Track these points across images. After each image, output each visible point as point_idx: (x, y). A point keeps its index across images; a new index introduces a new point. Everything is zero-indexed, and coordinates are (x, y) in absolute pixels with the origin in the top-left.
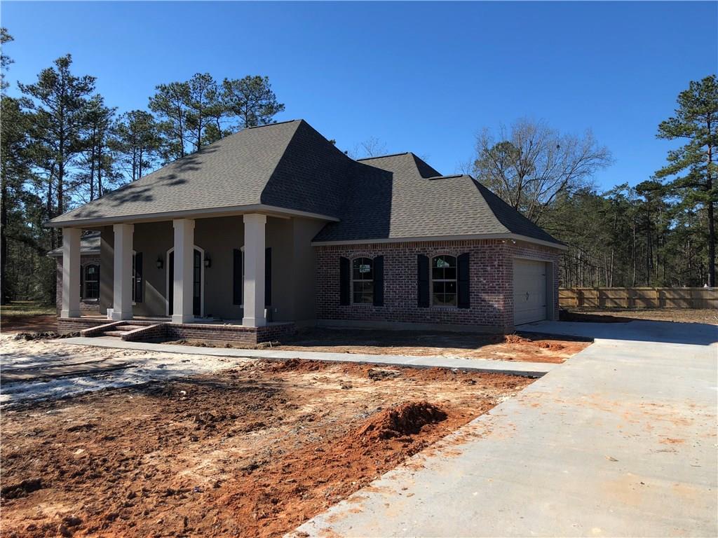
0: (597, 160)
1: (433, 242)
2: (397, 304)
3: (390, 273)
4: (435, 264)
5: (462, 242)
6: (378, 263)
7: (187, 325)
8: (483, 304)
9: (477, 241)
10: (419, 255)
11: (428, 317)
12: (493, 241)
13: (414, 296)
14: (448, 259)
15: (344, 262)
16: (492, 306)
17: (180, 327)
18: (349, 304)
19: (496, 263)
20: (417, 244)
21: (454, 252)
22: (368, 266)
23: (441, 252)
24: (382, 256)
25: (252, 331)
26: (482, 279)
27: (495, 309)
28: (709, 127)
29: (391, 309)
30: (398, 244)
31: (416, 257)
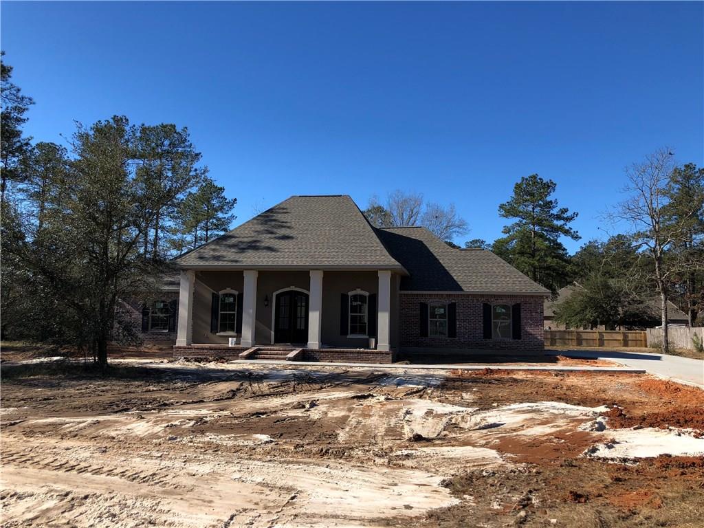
0: (457, 229)
1: (495, 295)
2: (467, 336)
3: (461, 314)
4: (495, 309)
5: (515, 296)
6: (452, 308)
7: (322, 350)
8: (530, 336)
9: (526, 296)
10: (484, 304)
11: (491, 346)
12: (537, 297)
13: (481, 330)
14: (504, 307)
15: (424, 307)
16: (536, 338)
17: (318, 352)
18: (427, 336)
19: (539, 311)
20: (482, 296)
21: (510, 303)
22: (443, 310)
23: (500, 302)
24: (455, 303)
25: (387, 353)
26: (529, 321)
27: (538, 339)
28: (533, 212)
29: (462, 340)
30: (468, 296)
31: (482, 305)
